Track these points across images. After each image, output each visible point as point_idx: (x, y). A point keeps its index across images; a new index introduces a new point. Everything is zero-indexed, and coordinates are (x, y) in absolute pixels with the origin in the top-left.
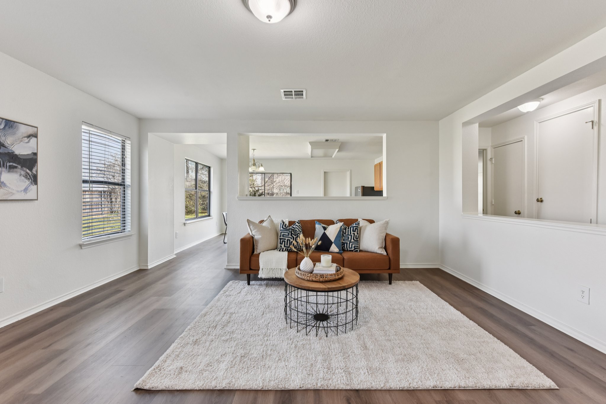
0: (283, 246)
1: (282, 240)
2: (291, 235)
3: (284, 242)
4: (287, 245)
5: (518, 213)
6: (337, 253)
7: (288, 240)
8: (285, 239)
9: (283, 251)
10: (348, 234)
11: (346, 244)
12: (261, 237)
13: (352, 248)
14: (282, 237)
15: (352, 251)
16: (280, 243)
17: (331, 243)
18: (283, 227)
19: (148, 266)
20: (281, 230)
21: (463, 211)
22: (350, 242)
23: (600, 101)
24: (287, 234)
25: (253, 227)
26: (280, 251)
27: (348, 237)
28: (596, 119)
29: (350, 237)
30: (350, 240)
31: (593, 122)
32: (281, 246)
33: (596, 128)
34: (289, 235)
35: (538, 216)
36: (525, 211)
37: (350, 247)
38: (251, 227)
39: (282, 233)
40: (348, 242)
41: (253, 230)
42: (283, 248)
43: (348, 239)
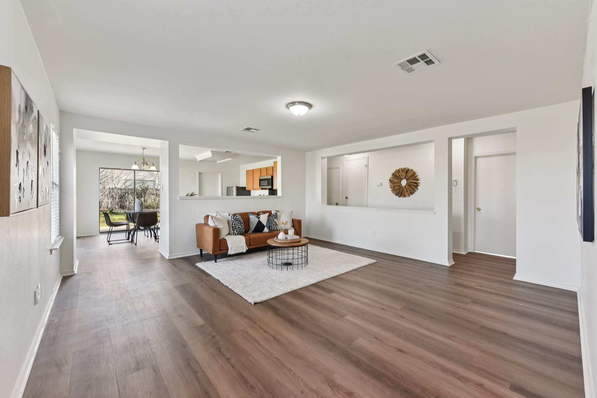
0: (235, 232)
1: (234, 228)
2: (240, 224)
3: (236, 229)
4: (238, 231)
5: (337, 204)
6: (267, 232)
7: (238, 227)
8: (237, 227)
9: (236, 235)
10: (272, 220)
11: (271, 227)
12: (223, 227)
13: (275, 228)
14: (234, 226)
15: (275, 230)
16: (233, 230)
17: (264, 226)
18: (233, 219)
19: (74, 271)
20: (232, 221)
21: (322, 204)
22: (274, 225)
23: (368, 157)
24: (238, 223)
25: (215, 220)
26: (234, 235)
27: (272, 222)
28: (367, 164)
29: (273, 222)
30: (273, 224)
31: (366, 165)
32: (234, 232)
33: (367, 168)
34: (238, 224)
35: (346, 205)
36: (340, 203)
37: (274, 228)
38: (214, 220)
39: (233, 223)
40: (273, 225)
41: (216, 222)
42: (236, 233)
43: (272, 223)
